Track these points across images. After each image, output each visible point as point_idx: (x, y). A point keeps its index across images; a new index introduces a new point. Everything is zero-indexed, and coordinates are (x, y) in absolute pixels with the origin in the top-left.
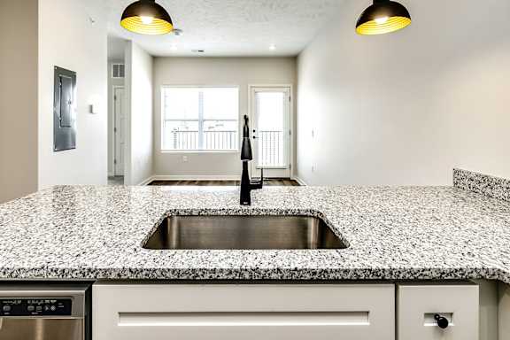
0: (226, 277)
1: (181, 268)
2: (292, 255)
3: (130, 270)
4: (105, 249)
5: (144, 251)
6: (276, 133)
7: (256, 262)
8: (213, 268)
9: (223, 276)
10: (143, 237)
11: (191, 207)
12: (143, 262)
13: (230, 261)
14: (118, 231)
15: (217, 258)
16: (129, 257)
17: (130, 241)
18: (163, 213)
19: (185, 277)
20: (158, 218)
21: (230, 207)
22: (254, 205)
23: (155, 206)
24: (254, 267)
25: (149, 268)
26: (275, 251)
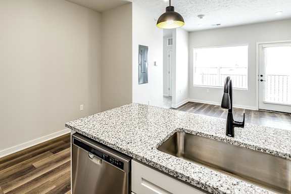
0: (195, 185)
1: (170, 168)
2: (251, 189)
3: (146, 159)
4: (140, 143)
5: (156, 150)
6: (286, 77)
7: (218, 184)
8: (188, 176)
9: (194, 183)
10: (159, 141)
11: (192, 129)
12: (153, 157)
13: (200, 175)
14: (149, 134)
15: (193, 170)
16: (148, 151)
17: (152, 142)
18: (174, 129)
19: (172, 174)
20: (171, 132)
21: (217, 135)
22: (237, 138)
23: (172, 123)
24: (215, 187)
25: (154, 161)
26: (238, 180)
